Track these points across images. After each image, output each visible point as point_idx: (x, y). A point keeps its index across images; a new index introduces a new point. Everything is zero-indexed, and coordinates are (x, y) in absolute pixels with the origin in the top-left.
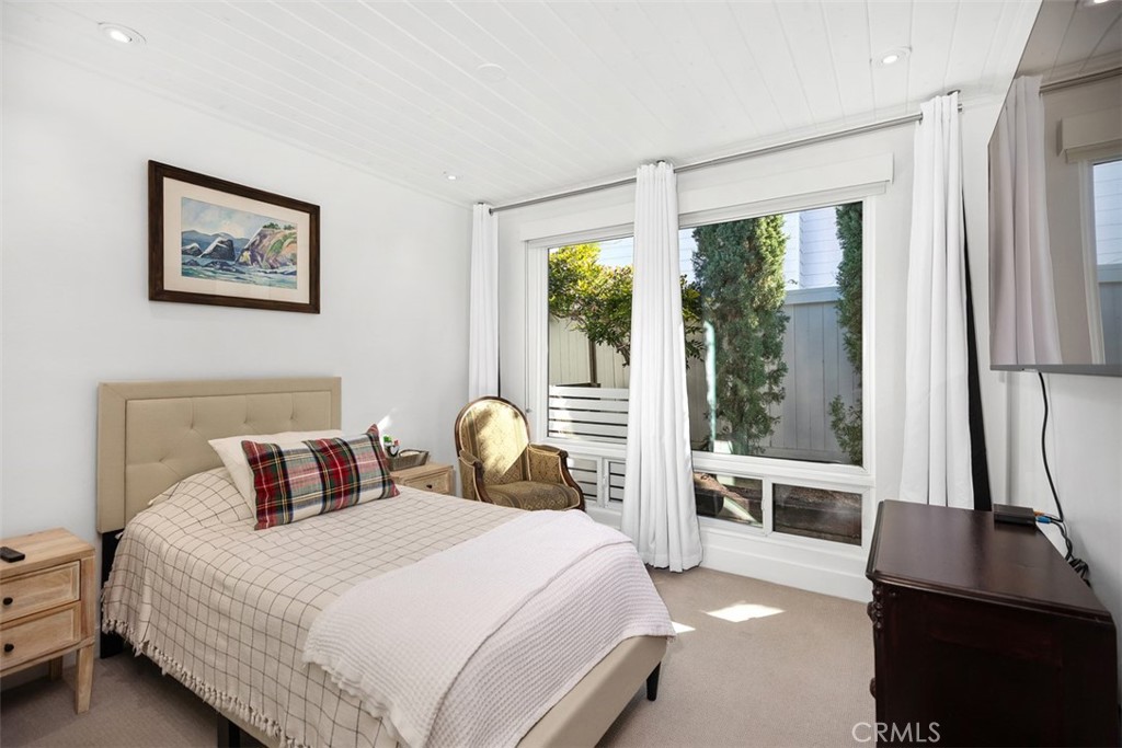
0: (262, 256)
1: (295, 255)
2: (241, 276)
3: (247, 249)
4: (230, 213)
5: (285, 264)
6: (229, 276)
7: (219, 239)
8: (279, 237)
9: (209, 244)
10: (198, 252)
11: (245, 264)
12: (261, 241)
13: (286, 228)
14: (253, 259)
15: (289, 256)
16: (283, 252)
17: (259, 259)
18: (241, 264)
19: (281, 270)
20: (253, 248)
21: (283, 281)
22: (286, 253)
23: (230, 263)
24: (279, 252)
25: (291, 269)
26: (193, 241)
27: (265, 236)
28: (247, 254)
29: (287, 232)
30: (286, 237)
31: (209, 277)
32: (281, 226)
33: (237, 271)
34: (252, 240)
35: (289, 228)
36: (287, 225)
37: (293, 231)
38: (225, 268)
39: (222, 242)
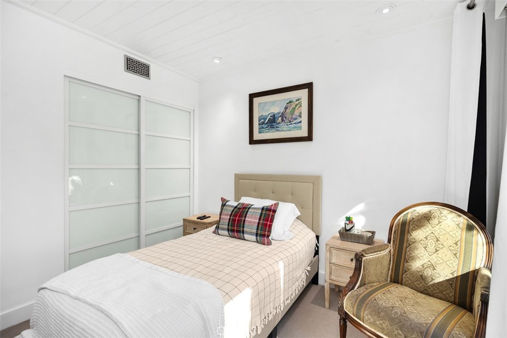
0: (286, 118)
1: (301, 113)
2: (278, 129)
3: (280, 116)
4: (273, 103)
5: (296, 119)
6: (274, 130)
7: (270, 115)
8: (293, 106)
9: (267, 118)
10: (263, 123)
11: (279, 123)
12: (285, 111)
13: (297, 101)
14: (283, 120)
15: (298, 114)
16: (295, 113)
17: (285, 119)
18: (278, 124)
19: (294, 122)
20: (283, 115)
21: (295, 127)
22: (297, 113)
23: (274, 124)
24: (293, 114)
25: (298, 121)
26: (262, 119)
27: (287, 108)
28: (280, 119)
29: (297, 102)
30: (297, 105)
31: (267, 132)
32: (294, 100)
33: (277, 127)
34: (282, 112)
35: (298, 100)
36: (297, 99)
37: (300, 101)
38: (272, 127)
39: (271, 116)
